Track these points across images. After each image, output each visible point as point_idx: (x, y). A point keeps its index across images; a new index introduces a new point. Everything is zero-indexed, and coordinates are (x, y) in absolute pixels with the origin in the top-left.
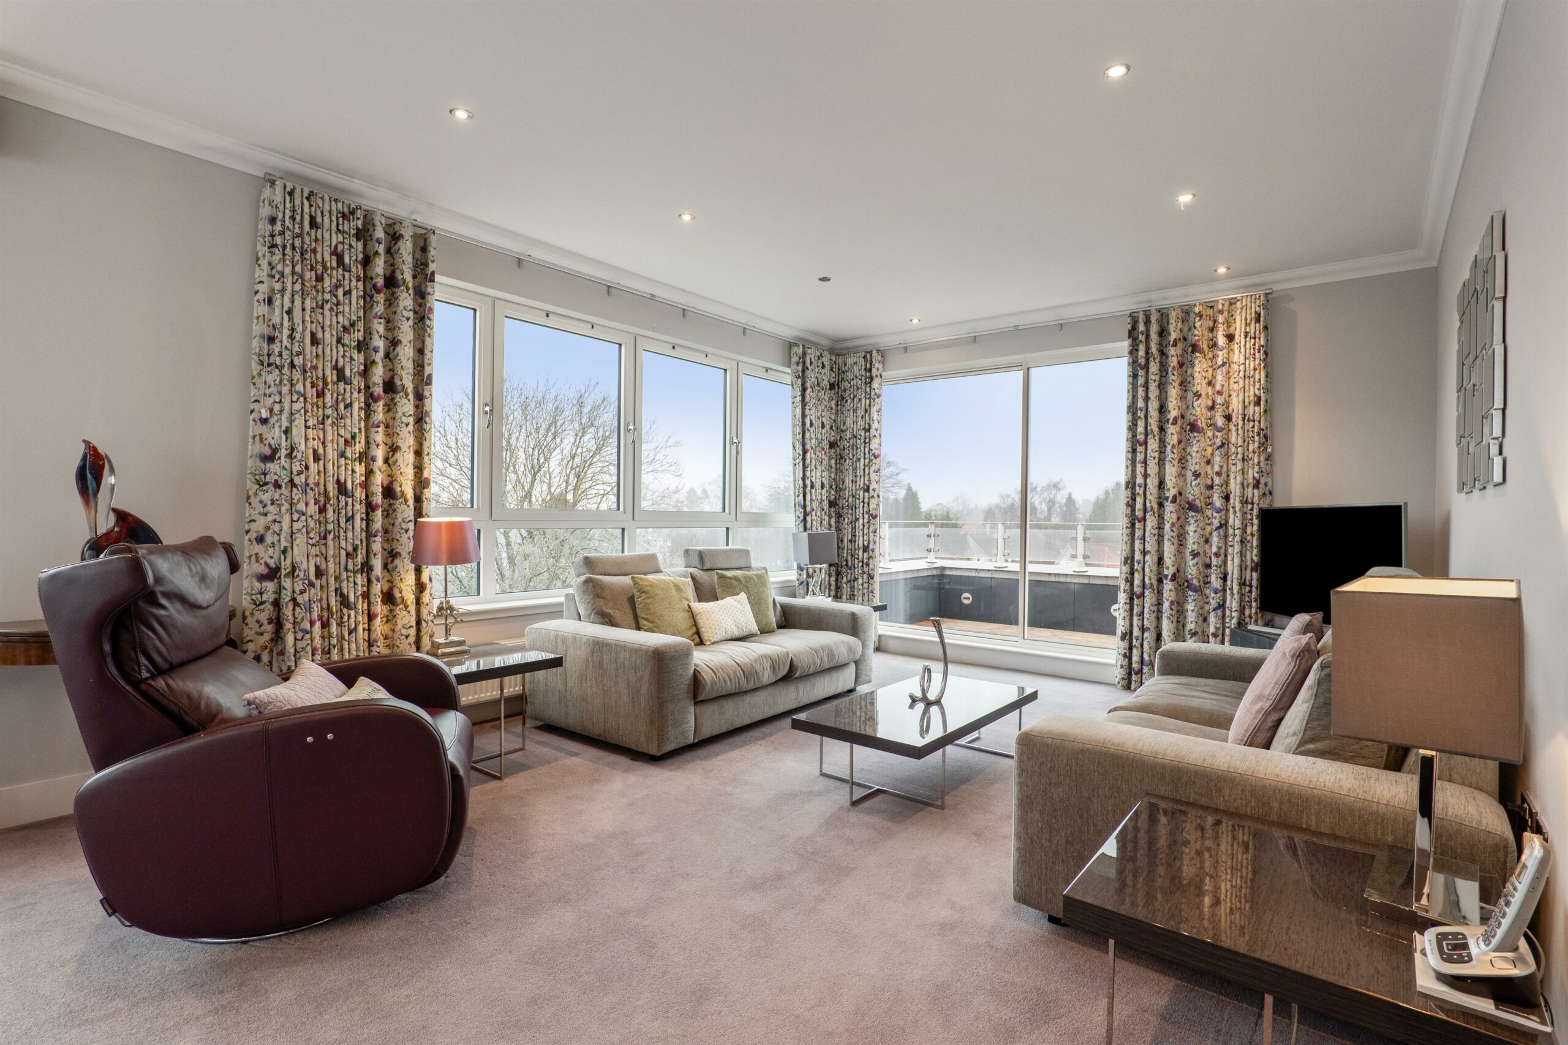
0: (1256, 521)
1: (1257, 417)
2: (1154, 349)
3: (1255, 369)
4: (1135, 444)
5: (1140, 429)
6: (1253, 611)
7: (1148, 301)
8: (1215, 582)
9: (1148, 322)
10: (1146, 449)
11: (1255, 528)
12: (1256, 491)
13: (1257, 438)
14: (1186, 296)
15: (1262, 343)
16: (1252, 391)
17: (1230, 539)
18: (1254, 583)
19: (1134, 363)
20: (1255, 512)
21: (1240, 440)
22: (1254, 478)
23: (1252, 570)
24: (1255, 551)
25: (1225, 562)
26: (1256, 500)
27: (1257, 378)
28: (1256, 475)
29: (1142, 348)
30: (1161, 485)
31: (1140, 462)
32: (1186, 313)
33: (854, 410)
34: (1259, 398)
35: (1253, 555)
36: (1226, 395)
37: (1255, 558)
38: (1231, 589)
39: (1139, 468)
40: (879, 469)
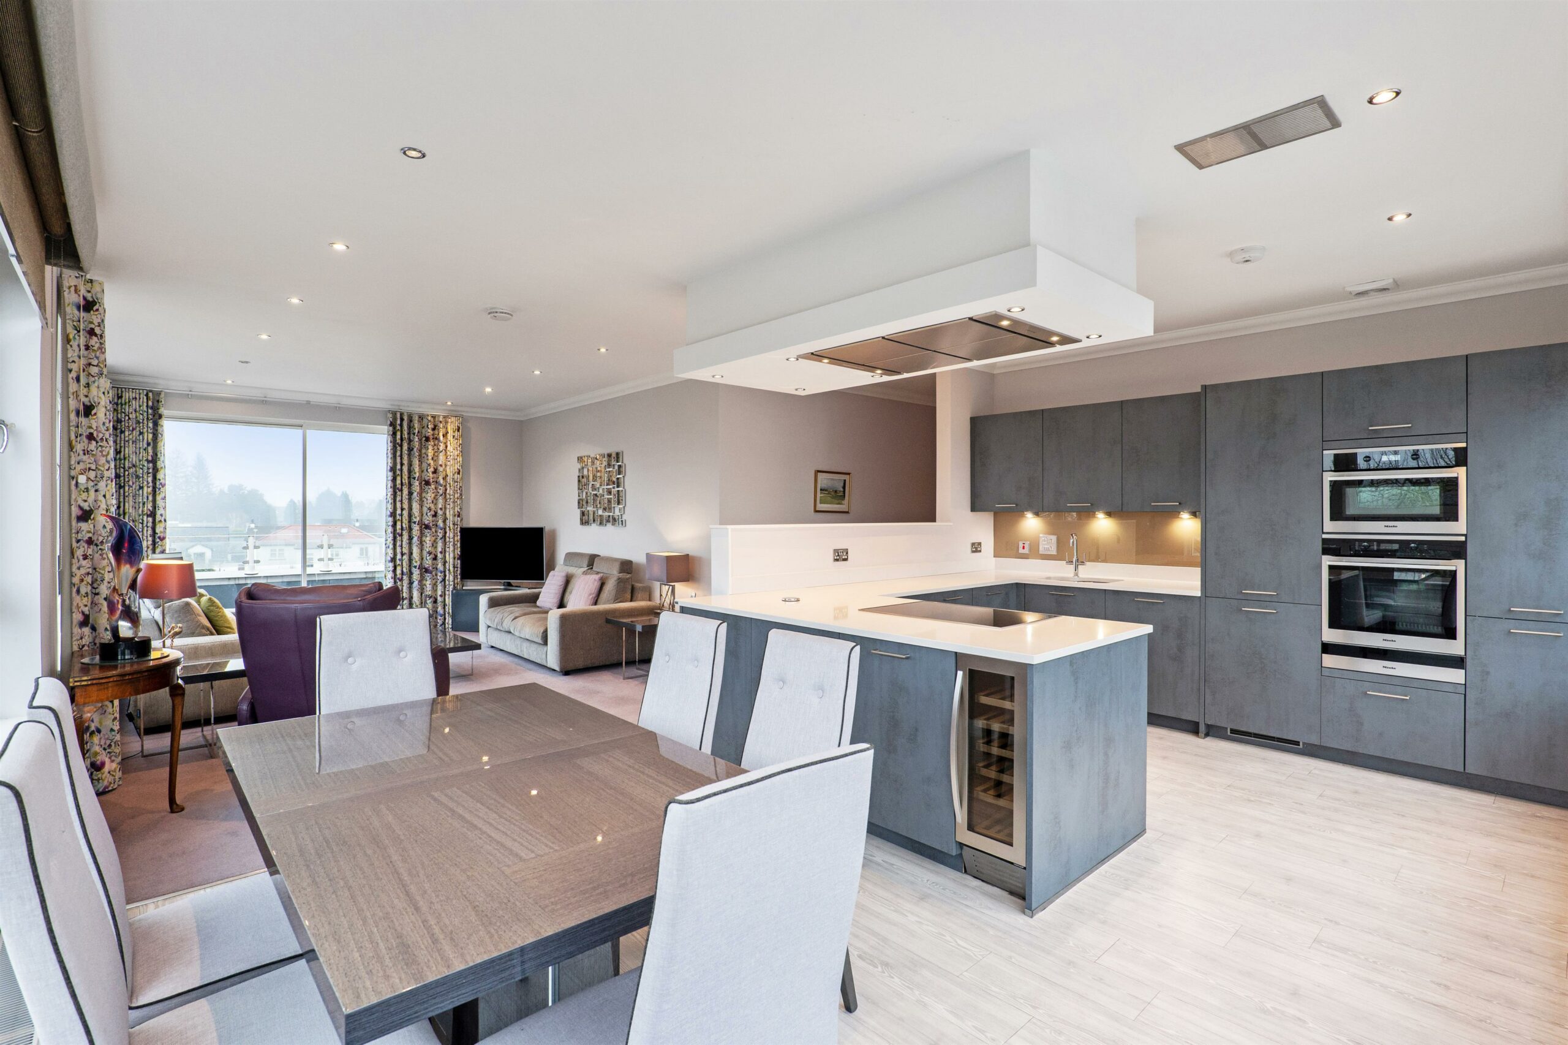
0: (459, 534)
1: (458, 480)
2: (406, 436)
3: (458, 456)
4: (395, 490)
5: (398, 481)
6: (459, 580)
7: (399, 406)
8: (440, 567)
9: (402, 420)
10: (402, 493)
11: (459, 537)
12: (459, 518)
13: (459, 491)
14: (419, 407)
15: (461, 442)
16: (457, 466)
17: (448, 544)
18: (459, 566)
19: (394, 442)
20: (459, 529)
21: (452, 492)
22: (458, 512)
23: (458, 559)
24: (459, 549)
25: (445, 557)
26: (459, 523)
27: (458, 460)
28: (459, 510)
29: (399, 434)
30: (410, 516)
31: (399, 501)
32: (421, 417)
33: (133, 442)
34: (459, 471)
35: (458, 551)
36: (444, 466)
37: (459, 553)
38: (449, 570)
39: (398, 505)
40: (165, 497)
